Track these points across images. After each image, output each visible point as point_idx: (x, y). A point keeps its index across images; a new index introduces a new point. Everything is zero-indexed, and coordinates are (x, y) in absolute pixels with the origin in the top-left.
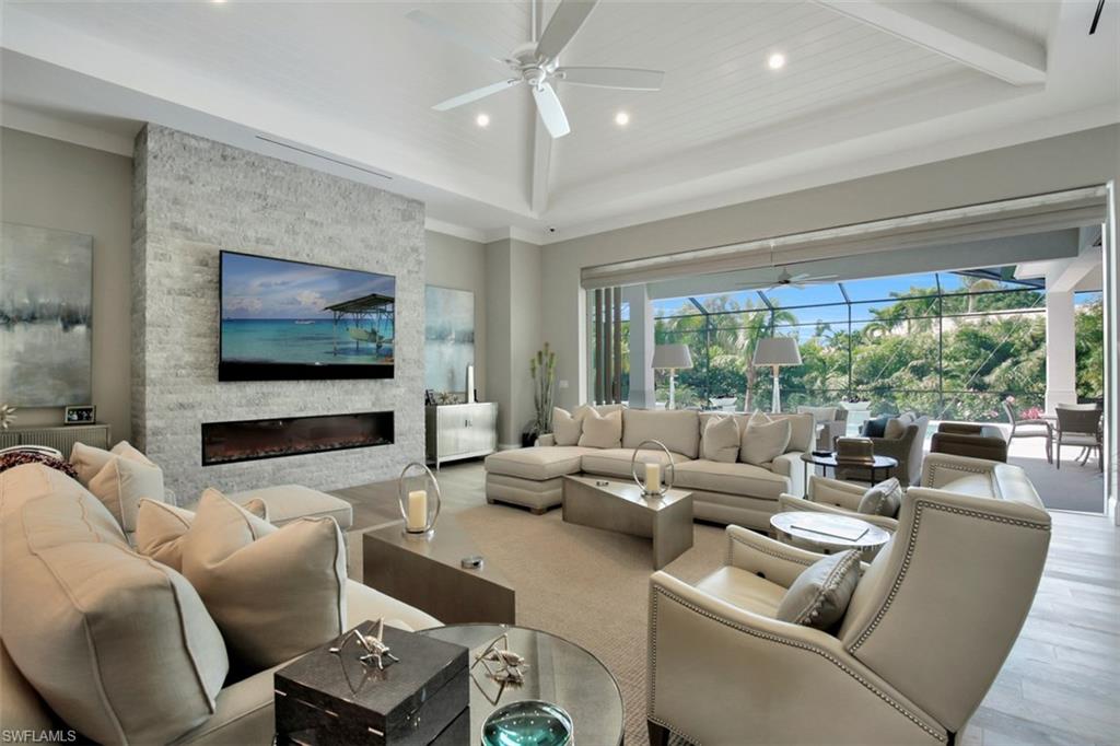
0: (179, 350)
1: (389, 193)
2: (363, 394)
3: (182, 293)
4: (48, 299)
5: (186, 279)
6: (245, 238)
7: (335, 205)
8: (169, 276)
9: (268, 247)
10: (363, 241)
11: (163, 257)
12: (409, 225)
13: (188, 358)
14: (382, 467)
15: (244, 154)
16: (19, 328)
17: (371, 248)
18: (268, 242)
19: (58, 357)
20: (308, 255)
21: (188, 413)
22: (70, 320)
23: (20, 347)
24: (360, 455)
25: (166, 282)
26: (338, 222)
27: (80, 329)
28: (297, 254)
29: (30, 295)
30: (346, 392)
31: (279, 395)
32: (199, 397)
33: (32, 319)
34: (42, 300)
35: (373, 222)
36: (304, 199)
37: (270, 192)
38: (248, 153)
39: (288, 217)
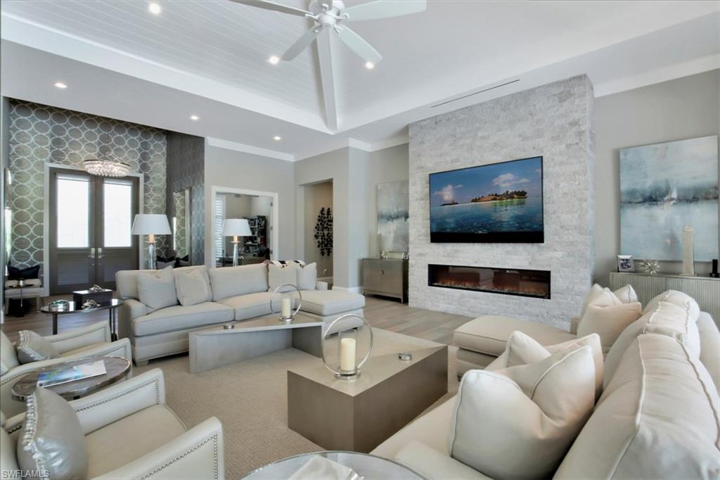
1: (544, 86)
7: (498, 119)
8: (416, 193)
9: (458, 164)
10: (520, 136)
11: (414, 184)
12: (566, 104)
14: (537, 316)
15: (444, 115)
18: (457, 160)
20: (480, 161)
24: (517, 301)
25: (416, 195)
26: (500, 130)
28: (473, 162)
30: (508, 252)
32: (427, 250)
35: (530, 117)
36: (477, 125)
37: (458, 130)
38: (447, 114)
39: (468, 141)
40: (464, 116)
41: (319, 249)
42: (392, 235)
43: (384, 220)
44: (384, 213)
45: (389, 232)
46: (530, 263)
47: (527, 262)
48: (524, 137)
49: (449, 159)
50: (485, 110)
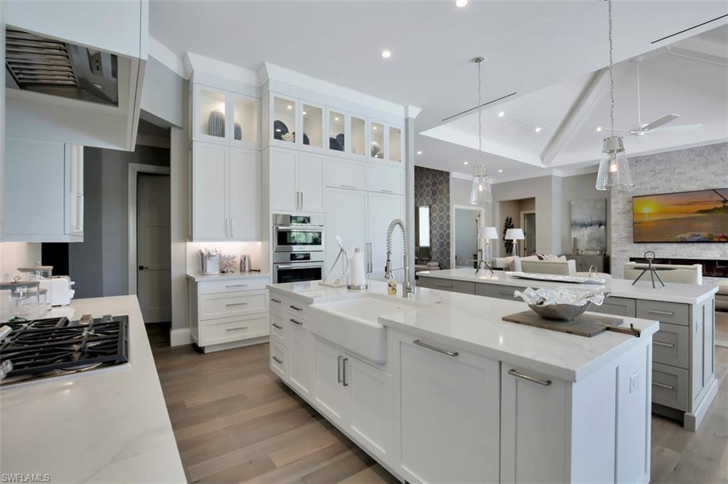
0: (622, 233)
2: (714, 250)
3: (623, 213)
4: (595, 219)
5: (623, 209)
6: (646, 189)
7: (693, 161)
8: (619, 209)
9: (657, 190)
10: (713, 173)
11: (617, 202)
13: (625, 235)
16: (589, 228)
17: (720, 175)
18: (657, 188)
19: (597, 236)
21: (625, 253)
22: (600, 224)
23: (589, 233)
25: (618, 211)
26: (695, 169)
27: (603, 227)
28: (671, 189)
29: (591, 219)
31: (662, 249)
32: (629, 248)
33: (591, 225)
34: (593, 219)
35: (721, 161)
36: (674, 165)
37: (657, 168)
38: (647, 156)
39: (666, 175)
40: (662, 158)
41: (505, 248)
42: (586, 238)
43: (578, 227)
44: (577, 222)
45: (583, 236)
46: (721, 256)
47: (719, 255)
48: (715, 174)
49: (649, 186)
50: (681, 155)
